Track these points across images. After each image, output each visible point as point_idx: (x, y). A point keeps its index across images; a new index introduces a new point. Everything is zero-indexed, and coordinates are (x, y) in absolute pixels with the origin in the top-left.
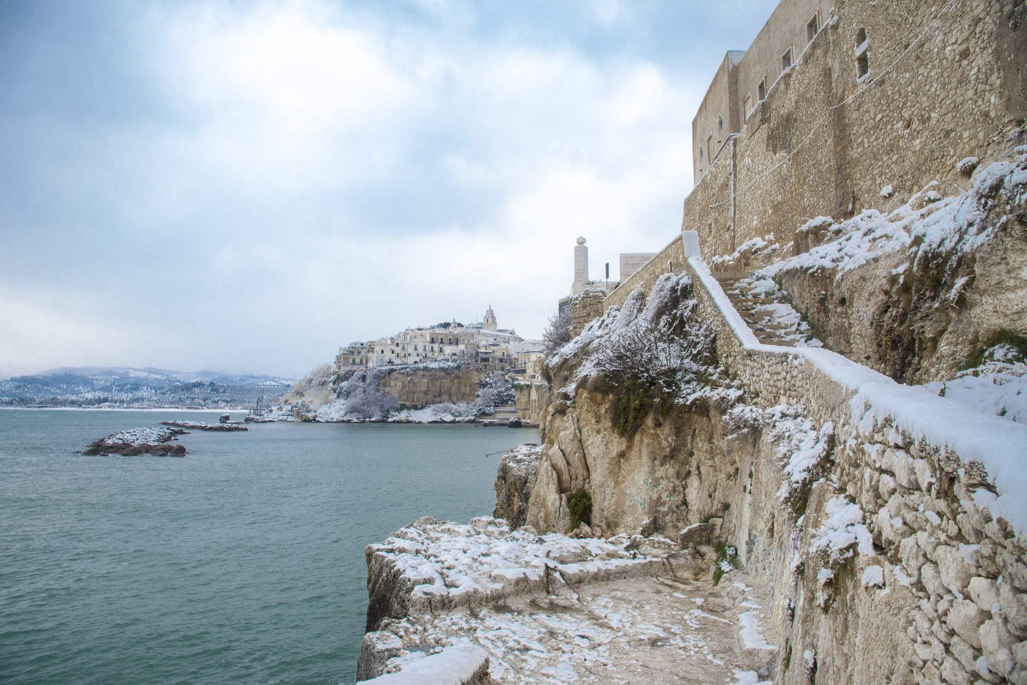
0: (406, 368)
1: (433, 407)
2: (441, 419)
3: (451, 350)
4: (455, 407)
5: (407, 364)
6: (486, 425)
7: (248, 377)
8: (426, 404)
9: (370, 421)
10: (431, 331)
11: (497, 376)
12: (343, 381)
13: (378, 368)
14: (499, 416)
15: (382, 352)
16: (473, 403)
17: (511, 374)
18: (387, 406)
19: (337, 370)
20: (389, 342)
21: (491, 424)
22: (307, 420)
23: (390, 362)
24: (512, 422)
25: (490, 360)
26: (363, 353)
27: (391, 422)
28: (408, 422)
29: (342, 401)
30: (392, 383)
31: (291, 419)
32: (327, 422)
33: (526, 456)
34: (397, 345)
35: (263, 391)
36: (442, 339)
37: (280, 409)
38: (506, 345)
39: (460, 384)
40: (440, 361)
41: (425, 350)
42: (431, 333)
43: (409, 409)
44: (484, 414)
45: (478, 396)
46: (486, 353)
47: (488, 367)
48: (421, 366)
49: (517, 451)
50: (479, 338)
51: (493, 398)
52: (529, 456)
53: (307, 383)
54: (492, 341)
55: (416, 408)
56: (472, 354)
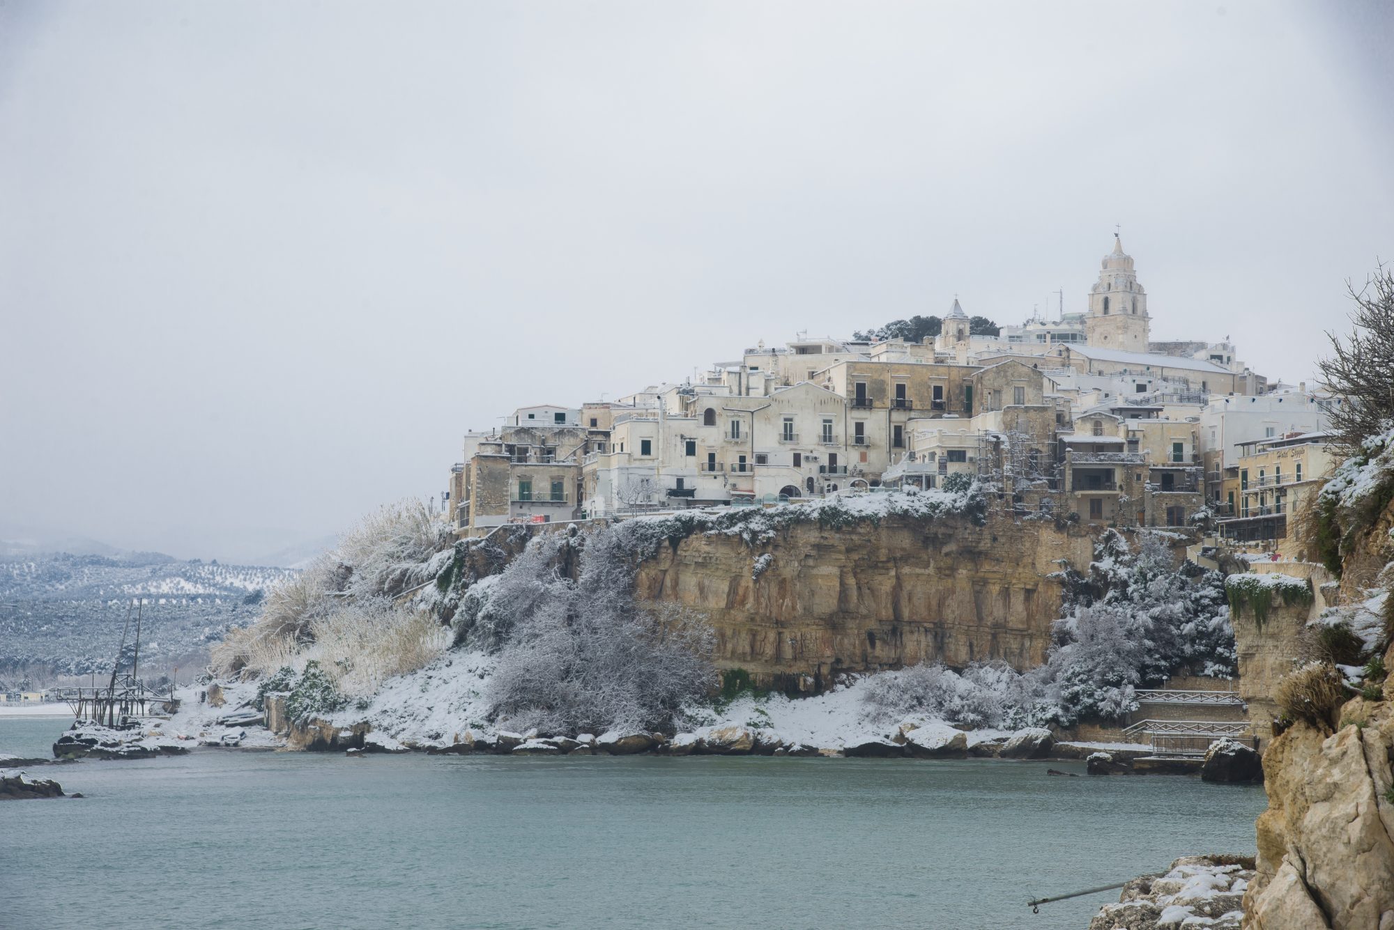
0: (746, 517)
1: (865, 683)
2: (901, 737)
3: (942, 436)
4: (963, 684)
5: (750, 499)
6: (1099, 768)
7: (79, 562)
8: (835, 671)
9: (595, 749)
10: (855, 355)
11: (1151, 551)
12: (479, 576)
13: (629, 520)
14: (1159, 727)
15: (646, 447)
16: (1043, 670)
17: (1215, 540)
18: (666, 682)
19: (456, 527)
20: (674, 406)
21: (1123, 764)
22: (326, 745)
23: (681, 493)
24: (1219, 756)
25: (1118, 477)
26: (563, 454)
27: (684, 751)
28: (759, 749)
29: (477, 659)
30: (690, 581)
31: (258, 737)
32: (414, 748)
33: (1199, 911)
34: (710, 417)
35: (139, 620)
36: (901, 389)
37: (213, 696)
38: (1192, 410)
39: (980, 584)
40: (894, 484)
41: (827, 437)
42: (851, 366)
43: (761, 691)
44: (1092, 718)
45: (1064, 638)
46: (1100, 448)
47: (1106, 509)
48: (813, 505)
49: (1168, 891)
50: (1067, 381)
51: (1132, 644)
52: (1215, 914)
53: (329, 584)
54: (1124, 393)
55: (792, 689)
56: (1034, 453)
